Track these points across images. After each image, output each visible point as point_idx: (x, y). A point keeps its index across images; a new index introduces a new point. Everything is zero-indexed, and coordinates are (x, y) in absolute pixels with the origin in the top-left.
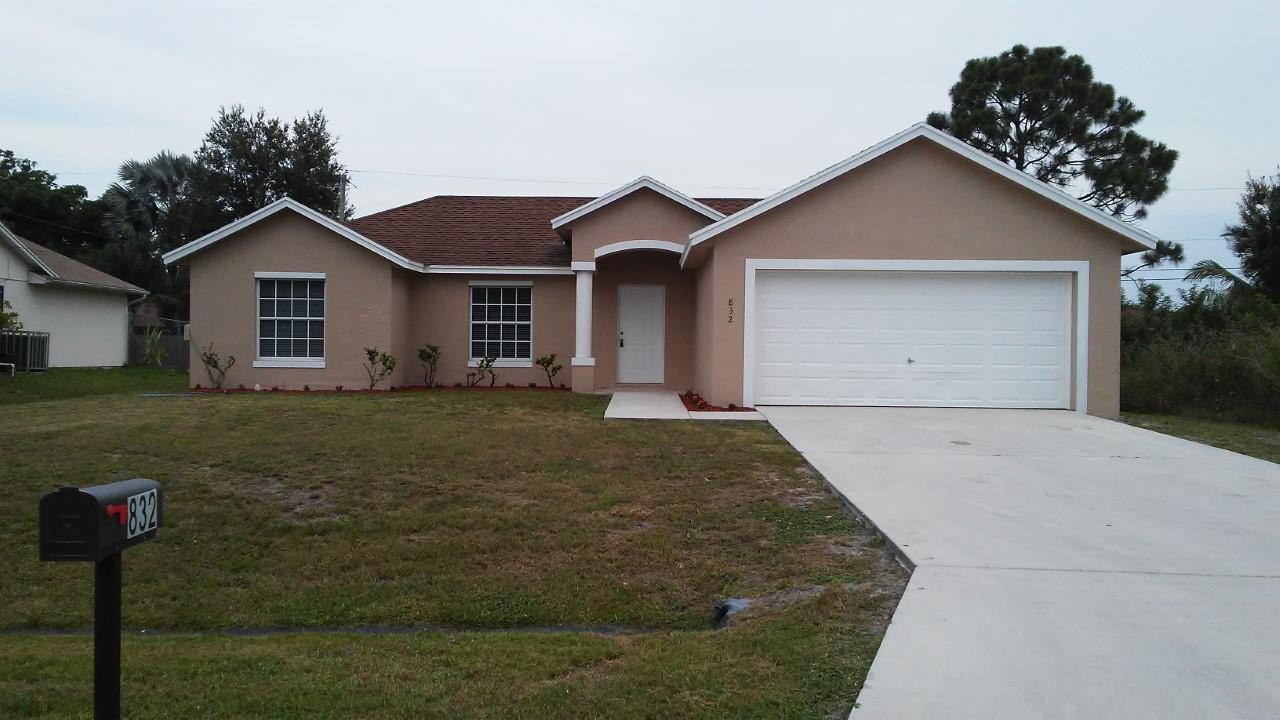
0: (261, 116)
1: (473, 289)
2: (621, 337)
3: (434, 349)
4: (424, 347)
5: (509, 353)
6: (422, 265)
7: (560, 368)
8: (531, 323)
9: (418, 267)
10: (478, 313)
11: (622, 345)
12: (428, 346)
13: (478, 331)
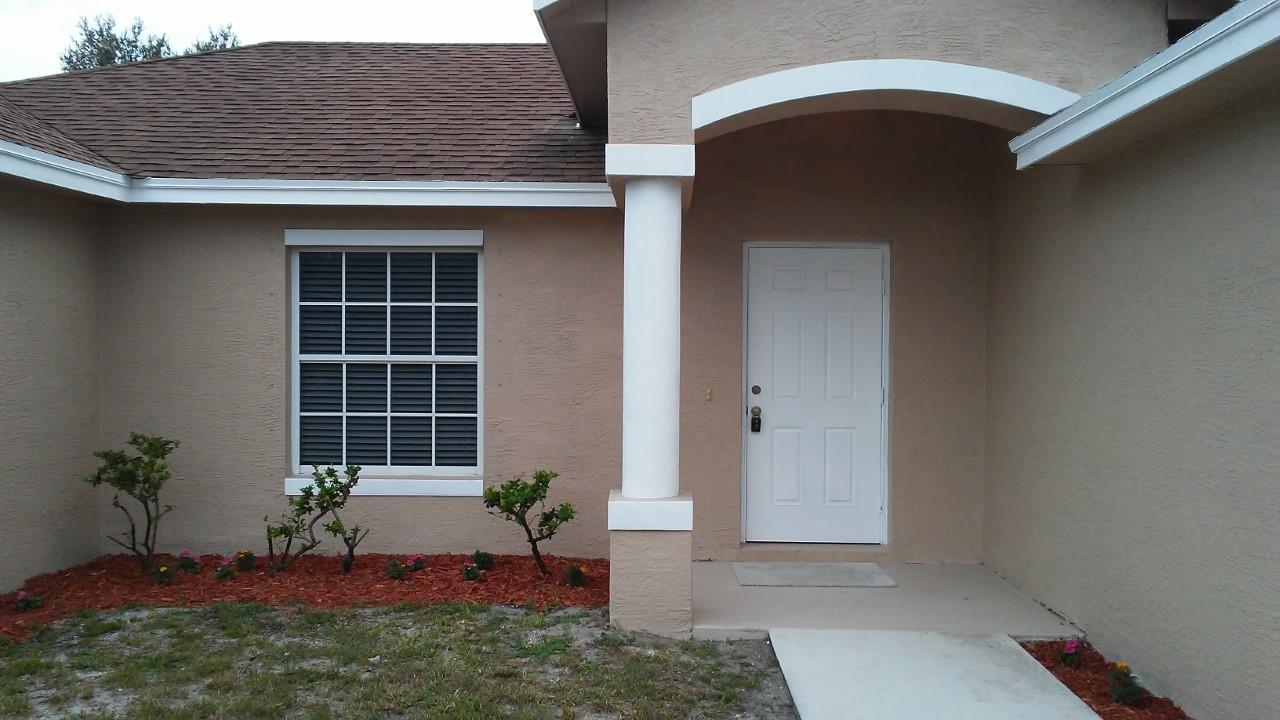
0: (138, 29)
1: (301, 254)
2: (754, 401)
3: (159, 448)
4: (121, 445)
5: (411, 453)
6: (118, 178)
7: (566, 514)
8: (478, 359)
9: (104, 183)
10: (317, 331)
11: (756, 426)
12: (135, 440)
13: (317, 384)
